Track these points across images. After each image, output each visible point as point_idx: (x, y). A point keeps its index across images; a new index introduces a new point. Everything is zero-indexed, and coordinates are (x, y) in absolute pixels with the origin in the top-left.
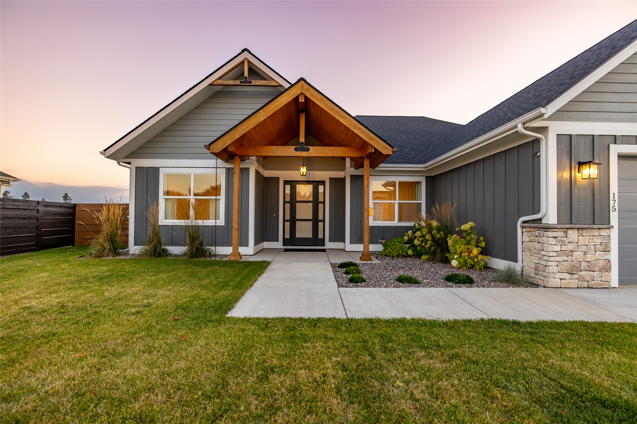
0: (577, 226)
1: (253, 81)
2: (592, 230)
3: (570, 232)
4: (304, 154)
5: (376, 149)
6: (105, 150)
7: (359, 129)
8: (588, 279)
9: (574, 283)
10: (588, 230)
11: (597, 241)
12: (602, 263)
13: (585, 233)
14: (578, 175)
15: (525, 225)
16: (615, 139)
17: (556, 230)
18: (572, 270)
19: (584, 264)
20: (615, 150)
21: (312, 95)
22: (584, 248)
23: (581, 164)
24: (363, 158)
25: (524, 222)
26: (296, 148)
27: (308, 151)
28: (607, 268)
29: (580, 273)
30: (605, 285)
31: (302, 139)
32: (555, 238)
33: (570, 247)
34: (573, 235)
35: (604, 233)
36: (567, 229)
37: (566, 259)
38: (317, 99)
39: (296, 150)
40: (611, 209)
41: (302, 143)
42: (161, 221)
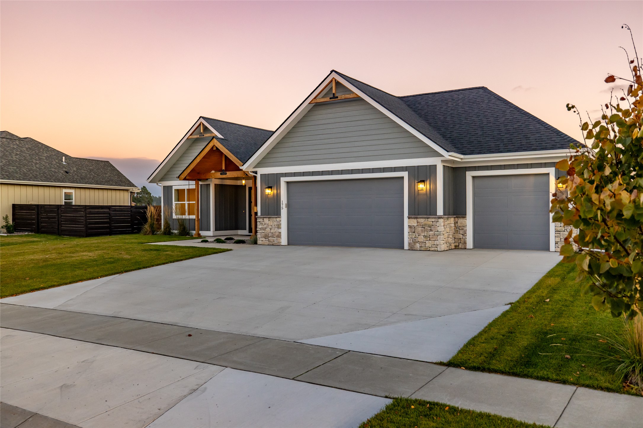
0: (269, 216)
1: (205, 135)
2: (273, 218)
3: (265, 219)
4: (224, 176)
6: (148, 179)
7: (239, 162)
8: (272, 241)
9: (267, 243)
10: (272, 218)
11: (276, 223)
12: (277, 234)
13: (271, 220)
17: (259, 218)
18: (265, 237)
19: (270, 234)
22: (270, 227)
26: (221, 173)
27: (226, 174)
28: (279, 236)
29: (269, 238)
30: (278, 244)
32: (260, 222)
33: (265, 226)
34: (266, 220)
35: (278, 219)
36: (264, 218)
37: (263, 231)
39: (221, 174)
40: (281, 208)
41: (224, 170)
42: (174, 217)
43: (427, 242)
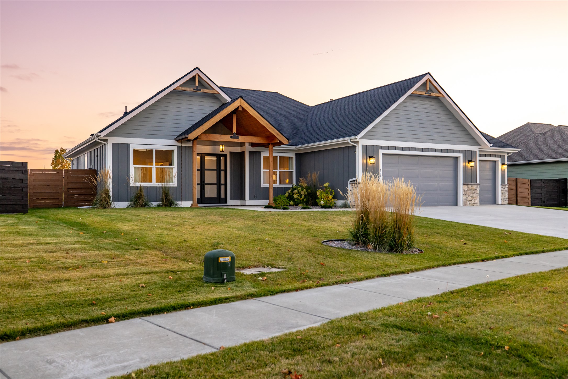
1: (201, 89)
4: (235, 140)
5: (280, 141)
7: (271, 128)
14: (369, 161)
15: (351, 183)
16: (381, 147)
20: (381, 151)
21: (246, 107)
23: (370, 157)
24: (269, 144)
25: (351, 182)
27: (238, 138)
31: (235, 131)
38: (249, 109)
39: (231, 137)
40: (380, 176)
41: (235, 133)
42: (132, 184)
43: (473, 200)
